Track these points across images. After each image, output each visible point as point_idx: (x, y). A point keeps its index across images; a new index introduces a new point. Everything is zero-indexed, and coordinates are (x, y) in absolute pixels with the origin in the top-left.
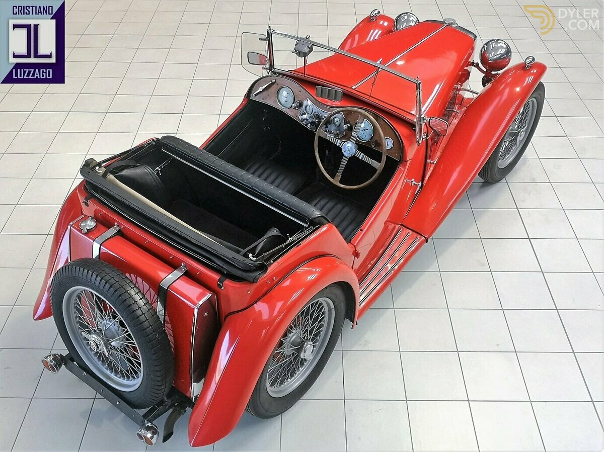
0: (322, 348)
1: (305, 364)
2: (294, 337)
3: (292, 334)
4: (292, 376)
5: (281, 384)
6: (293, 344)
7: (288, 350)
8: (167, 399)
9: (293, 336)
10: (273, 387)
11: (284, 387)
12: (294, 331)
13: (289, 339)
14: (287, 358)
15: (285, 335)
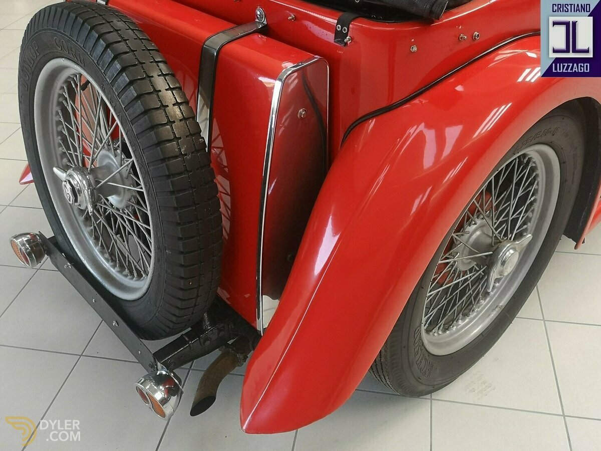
0: (526, 262)
1: (492, 293)
2: (478, 233)
3: (474, 227)
4: (466, 315)
5: (446, 329)
6: (478, 246)
7: (461, 260)
8: (211, 325)
9: (475, 232)
10: (431, 333)
11: (451, 335)
12: (479, 222)
13: (467, 236)
14: (459, 277)
15: (460, 228)
